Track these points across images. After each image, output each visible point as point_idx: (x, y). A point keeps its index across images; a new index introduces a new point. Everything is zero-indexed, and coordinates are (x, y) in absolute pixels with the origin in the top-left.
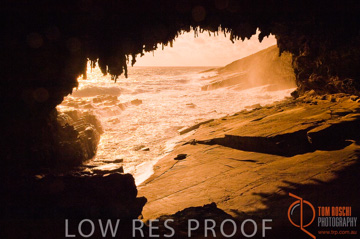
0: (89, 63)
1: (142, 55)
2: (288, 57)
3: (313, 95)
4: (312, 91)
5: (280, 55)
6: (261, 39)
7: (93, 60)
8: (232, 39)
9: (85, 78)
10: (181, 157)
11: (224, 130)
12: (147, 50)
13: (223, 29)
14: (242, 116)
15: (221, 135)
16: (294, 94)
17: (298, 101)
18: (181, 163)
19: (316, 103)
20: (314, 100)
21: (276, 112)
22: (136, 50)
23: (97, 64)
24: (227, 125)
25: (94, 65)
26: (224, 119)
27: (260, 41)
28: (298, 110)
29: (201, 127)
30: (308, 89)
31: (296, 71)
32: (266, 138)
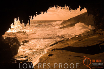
0: (15, 19)
1: (36, 16)
2: (91, 16)
3: (101, 31)
4: (101, 29)
5: (88, 16)
6: (81, 10)
7: (17, 18)
8: (70, 10)
9: (14, 24)
10: (51, 55)
11: (67, 44)
12: (38, 14)
13: (66, 6)
14: (74, 39)
15: (66, 46)
16: (94, 31)
17: (96, 33)
18: (51, 57)
19: (102, 34)
20: (102, 33)
21: (87, 37)
22: (33, 14)
23: (18, 19)
24: (68, 43)
25: (17, 20)
26: (67, 40)
27: (81, 11)
28: (96, 36)
29: (58, 43)
30: (99, 28)
31: (95, 22)
32: (83, 47)
